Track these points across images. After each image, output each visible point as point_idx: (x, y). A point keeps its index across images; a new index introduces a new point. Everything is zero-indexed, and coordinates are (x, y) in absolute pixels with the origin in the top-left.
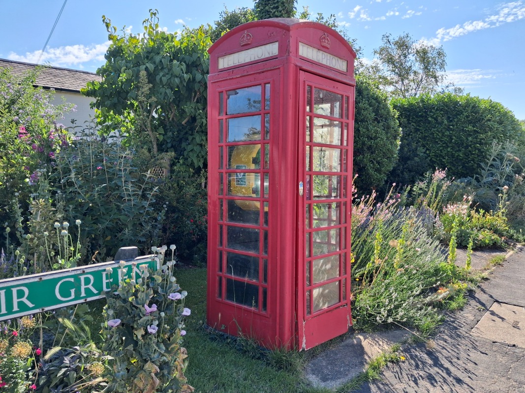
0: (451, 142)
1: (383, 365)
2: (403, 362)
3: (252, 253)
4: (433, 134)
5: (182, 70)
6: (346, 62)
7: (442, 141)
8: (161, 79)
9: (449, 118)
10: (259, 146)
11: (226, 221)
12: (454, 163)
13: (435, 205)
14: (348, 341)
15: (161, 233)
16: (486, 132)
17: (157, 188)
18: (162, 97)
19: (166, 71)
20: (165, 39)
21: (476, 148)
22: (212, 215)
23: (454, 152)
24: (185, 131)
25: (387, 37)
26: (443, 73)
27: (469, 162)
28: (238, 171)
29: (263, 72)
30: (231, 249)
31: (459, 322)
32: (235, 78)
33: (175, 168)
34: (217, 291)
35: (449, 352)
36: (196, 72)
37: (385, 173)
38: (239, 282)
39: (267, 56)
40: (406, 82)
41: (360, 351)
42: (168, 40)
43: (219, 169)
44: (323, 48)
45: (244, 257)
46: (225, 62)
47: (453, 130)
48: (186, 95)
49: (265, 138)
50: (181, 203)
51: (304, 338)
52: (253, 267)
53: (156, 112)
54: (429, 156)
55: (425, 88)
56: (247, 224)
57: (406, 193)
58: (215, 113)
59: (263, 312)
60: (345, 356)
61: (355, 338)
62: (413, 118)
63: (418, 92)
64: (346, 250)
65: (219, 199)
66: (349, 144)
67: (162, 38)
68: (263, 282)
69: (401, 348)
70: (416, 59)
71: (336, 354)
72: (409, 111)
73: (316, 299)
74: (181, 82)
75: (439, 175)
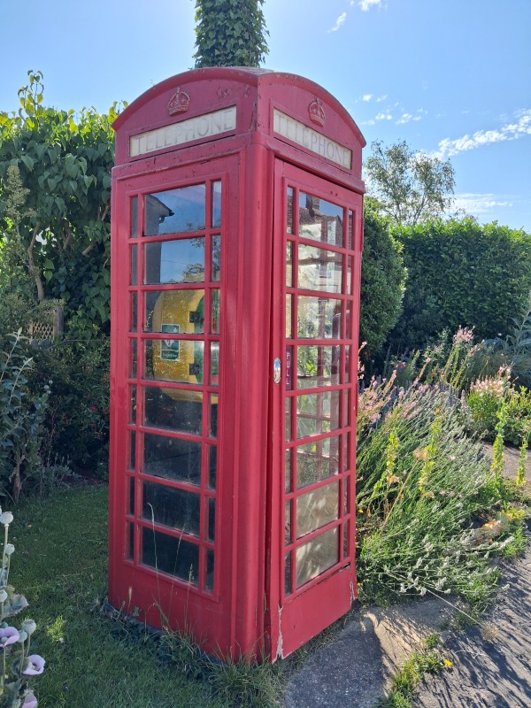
0: (472, 288)
1: (417, 681)
2: (450, 670)
3: (187, 484)
4: (447, 276)
5: (81, 169)
6: (349, 152)
7: (459, 287)
8: (46, 181)
9: (469, 254)
10: (201, 293)
11: (142, 425)
12: (477, 318)
13: (456, 379)
14: (351, 627)
15: (42, 429)
16: (519, 276)
17: (30, 360)
18: (48, 211)
19: (55, 169)
20: (52, 119)
21: (506, 298)
22: (117, 412)
23: (476, 303)
24: (87, 266)
25: (378, 145)
26: (451, 195)
27: (496, 317)
28: (163, 336)
29: (208, 160)
30: (150, 476)
31: (524, 582)
32: (159, 172)
33: (70, 323)
34: (126, 547)
35: (520, 644)
36: (104, 174)
37: (384, 332)
38: (163, 534)
39: (216, 131)
40: (402, 206)
41: (373, 648)
42: (58, 121)
43: (130, 331)
44: (313, 124)
45: (173, 491)
46: (142, 145)
47: (475, 272)
48: (88, 210)
49: (213, 278)
50: (78, 379)
51: (281, 636)
52: (189, 511)
53: (43, 236)
54: (442, 308)
55: (428, 215)
56: (179, 433)
57: (414, 362)
58: (124, 233)
59: (207, 592)
60: (350, 659)
61: (363, 619)
62: (420, 254)
63: (418, 221)
64: (349, 471)
65: (130, 384)
66: (355, 291)
67: (49, 117)
68: (208, 538)
69: (442, 640)
70: (416, 176)
71: (334, 657)
72: (414, 244)
73: (301, 562)
74: (79, 188)
75: (463, 336)
